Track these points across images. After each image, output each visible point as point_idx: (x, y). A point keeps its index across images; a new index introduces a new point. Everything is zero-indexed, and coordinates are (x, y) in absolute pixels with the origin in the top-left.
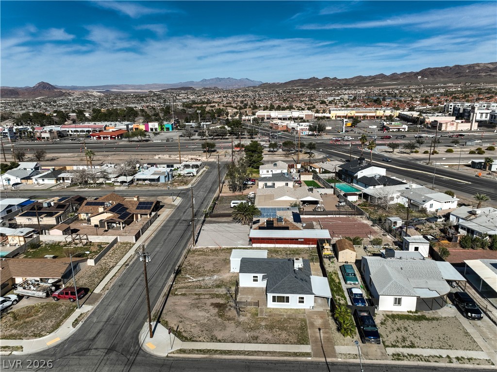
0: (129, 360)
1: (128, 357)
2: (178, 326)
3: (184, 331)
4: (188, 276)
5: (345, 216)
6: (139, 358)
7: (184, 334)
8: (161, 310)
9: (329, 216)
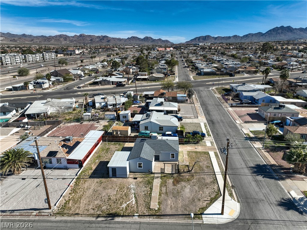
0: (252, 223)
1: (250, 224)
2: (205, 201)
3: (210, 196)
4: (124, 206)
5: (56, 128)
6: (247, 217)
7: (213, 196)
8: (185, 216)
9: (49, 133)
